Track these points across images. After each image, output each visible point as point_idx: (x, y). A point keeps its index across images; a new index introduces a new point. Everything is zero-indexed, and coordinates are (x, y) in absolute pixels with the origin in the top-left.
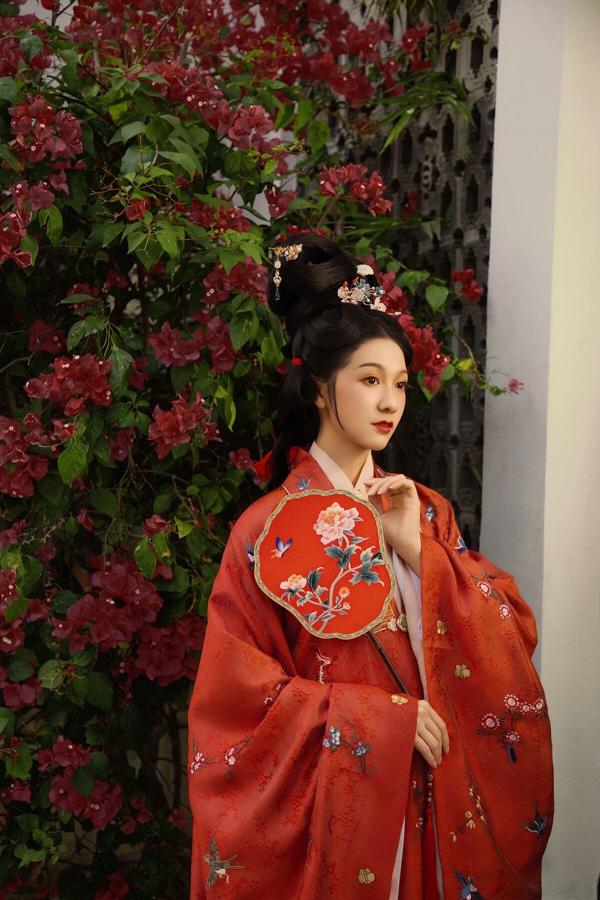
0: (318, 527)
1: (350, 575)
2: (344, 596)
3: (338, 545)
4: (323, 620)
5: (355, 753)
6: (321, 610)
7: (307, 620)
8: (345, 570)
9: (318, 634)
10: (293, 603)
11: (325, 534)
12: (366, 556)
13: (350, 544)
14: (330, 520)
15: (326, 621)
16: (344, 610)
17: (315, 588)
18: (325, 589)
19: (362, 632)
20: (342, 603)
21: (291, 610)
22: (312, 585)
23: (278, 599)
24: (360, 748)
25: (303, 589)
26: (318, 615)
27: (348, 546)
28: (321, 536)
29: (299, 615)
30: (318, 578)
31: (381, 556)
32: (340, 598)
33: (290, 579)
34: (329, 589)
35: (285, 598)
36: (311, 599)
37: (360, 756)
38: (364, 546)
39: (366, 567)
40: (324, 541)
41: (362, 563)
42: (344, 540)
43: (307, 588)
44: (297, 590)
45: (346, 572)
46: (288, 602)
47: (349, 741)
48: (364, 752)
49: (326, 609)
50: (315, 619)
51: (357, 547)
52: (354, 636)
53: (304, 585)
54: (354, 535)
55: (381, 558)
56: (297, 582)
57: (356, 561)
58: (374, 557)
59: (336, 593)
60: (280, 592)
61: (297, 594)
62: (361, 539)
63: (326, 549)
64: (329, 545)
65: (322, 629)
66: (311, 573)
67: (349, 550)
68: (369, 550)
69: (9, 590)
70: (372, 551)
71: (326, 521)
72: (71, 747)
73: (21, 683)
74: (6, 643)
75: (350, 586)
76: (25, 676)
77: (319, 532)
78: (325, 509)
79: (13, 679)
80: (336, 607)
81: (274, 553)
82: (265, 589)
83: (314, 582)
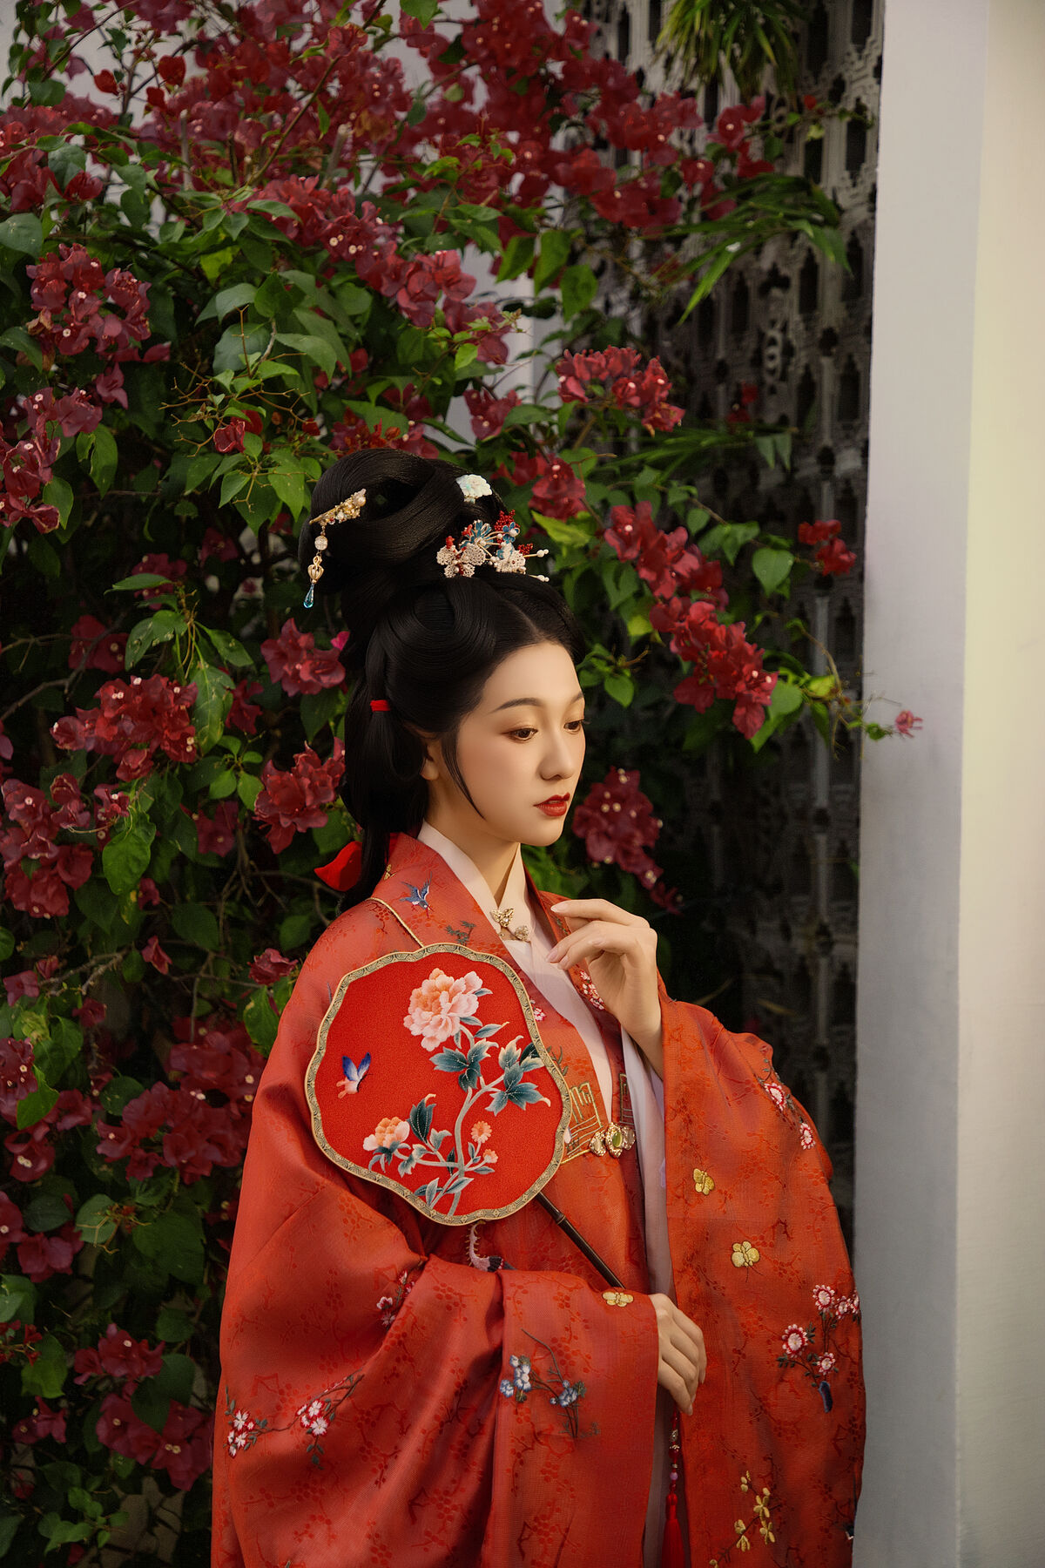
0: (412, 1022)
2: (483, 1138)
3: (454, 1047)
5: (558, 1401)
6: (444, 1174)
7: (424, 1198)
8: (475, 1091)
9: (449, 1219)
10: (392, 1172)
11: (428, 1032)
14: (432, 1004)
16: (486, 1164)
17: (427, 1136)
20: (481, 1154)
21: (392, 1185)
23: (364, 1171)
24: (566, 1393)
29: (408, 1192)
30: (429, 1116)
31: (536, 1053)
33: (379, 1127)
35: (377, 1167)
37: (566, 1407)
39: (510, 1078)
40: (428, 1045)
41: (503, 1072)
42: (464, 1036)
43: (412, 1140)
44: (394, 1146)
46: (382, 1173)
47: (545, 1379)
48: (574, 1398)
50: (438, 1192)
53: (406, 1135)
54: (479, 1023)
55: (536, 1055)
56: (393, 1131)
57: (491, 1068)
60: (364, 1158)
65: (453, 1209)
66: (414, 1108)
69: (21, 1074)
70: (519, 1045)
72: (128, 1344)
73: (50, 1234)
74: (23, 1166)
75: (489, 1117)
76: (54, 1223)
78: (419, 986)
79: (35, 1228)
81: (343, 1088)
82: (337, 1159)
83: (422, 1124)
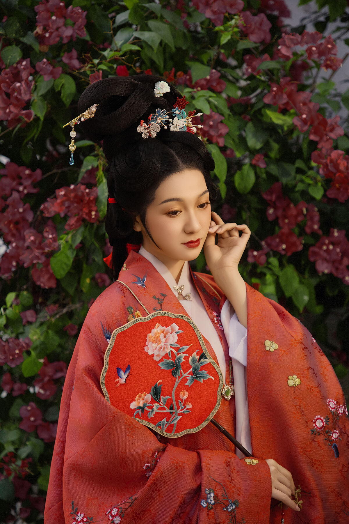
0: (148, 348)
1: (185, 380)
2: (185, 398)
3: (169, 358)
4: (173, 423)
5: (227, 509)
6: (169, 415)
7: (161, 428)
8: (179, 377)
11: (156, 353)
12: (193, 360)
13: (178, 354)
15: (175, 422)
16: (187, 409)
17: (159, 399)
18: (168, 397)
19: (206, 422)
20: (184, 405)
22: (156, 397)
24: (230, 505)
25: (150, 403)
26: (167, 420)
27: (177, 357)
28: (153, 355)
29: (153, 425)
30: (160, 390)
31: (205, 357)
32: (182, 400)
33: (137, 398)
34: (171, 396)
36: (159, 409)
38: (189, 352)
39: (195, 370)
40: (157, 359)
41: (191, 367)
42: (172, 352)
44: (145, 405)
45: (181, 378)
46: (140, 418)
47: (220, 499)
49: (173, 413)
51: (184, 355)
52: (200, 427)
53: (150, 400)
54: (179, 346)
56: (144, 399)
57: (186, 366)
58: (200, 359)
59: (178, 398)
61: (146, 408)
62: (186, 348)
63: (160, 365)
64: (161, 360)
66: (153, 388)
67: (179, 359)
68: (194, 354)
70: (197, 354)
71: (153, 342)
77: (150, 353)
78: (150, 332)
80: (180, 409)
81: (118, 382)
83: (157, 395)
